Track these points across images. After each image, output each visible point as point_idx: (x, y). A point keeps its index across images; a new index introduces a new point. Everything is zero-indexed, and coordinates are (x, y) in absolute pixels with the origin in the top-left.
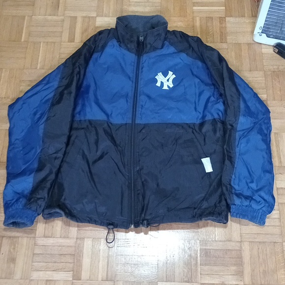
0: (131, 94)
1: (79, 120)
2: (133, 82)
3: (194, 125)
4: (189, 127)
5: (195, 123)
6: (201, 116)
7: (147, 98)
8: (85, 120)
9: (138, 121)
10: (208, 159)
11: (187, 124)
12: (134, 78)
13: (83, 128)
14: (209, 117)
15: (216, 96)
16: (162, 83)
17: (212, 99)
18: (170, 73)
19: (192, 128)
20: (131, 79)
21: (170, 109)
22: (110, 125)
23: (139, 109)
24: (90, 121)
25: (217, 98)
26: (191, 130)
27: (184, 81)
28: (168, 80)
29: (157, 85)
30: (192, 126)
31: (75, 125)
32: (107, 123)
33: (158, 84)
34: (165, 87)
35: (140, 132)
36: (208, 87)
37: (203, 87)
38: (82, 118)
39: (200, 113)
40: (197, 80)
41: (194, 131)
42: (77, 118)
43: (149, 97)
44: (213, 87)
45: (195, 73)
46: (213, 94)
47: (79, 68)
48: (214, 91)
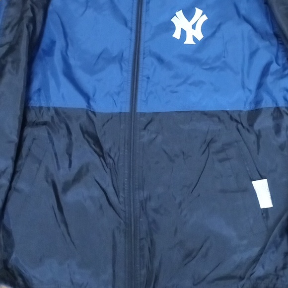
0: (129, 54)
1: (38, 106)
2: (131, 30)
3: (239, 115)
4: (231, 118)
5: (241, 111)
6: (252, 97)
7: (156, 62)
8: (49, 108)
9: (141, 108)
10: (264, 182)
11: (227, 112)
12: (134, 22)
13: (45, 123)
14: (267, 103)
15: (280, 62)
16: (183, 33)
17: (274, 67)
18: (198, 12)
19: (236, 121)
20: (129, 25)
21: (198, 84)
22: (92, 115)
23: (142, 84)
24: (56, 110)
25: (284, 65)
26: (235, 124)
27: (223, 27)
28: (194, 27)
29: (174, 36)
30: (236, 116)
31: (32, 116)
32: (87, 114)
33: (177, 35)
34: (189, 41)
35: (145, 129)
36: (267, 43)
37: (257, 42)
38: (44, 104)
39: (250, 91)
40: (247, 28)
41: (240, 126)
42: (35, 102)
43: (160, 60)
44: (275, 41)
45: (243, 12)
46: (277, 58)
47: (33, 11)
48: (278, 50)
